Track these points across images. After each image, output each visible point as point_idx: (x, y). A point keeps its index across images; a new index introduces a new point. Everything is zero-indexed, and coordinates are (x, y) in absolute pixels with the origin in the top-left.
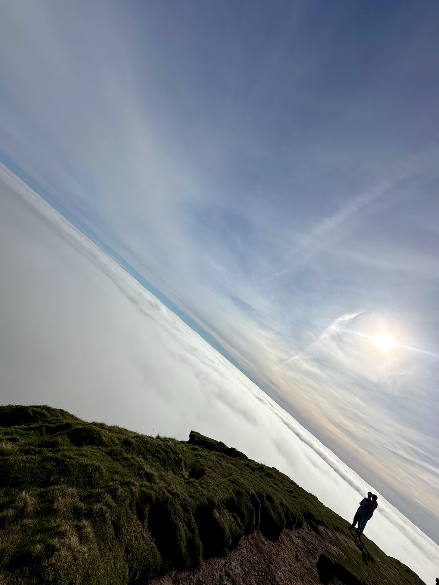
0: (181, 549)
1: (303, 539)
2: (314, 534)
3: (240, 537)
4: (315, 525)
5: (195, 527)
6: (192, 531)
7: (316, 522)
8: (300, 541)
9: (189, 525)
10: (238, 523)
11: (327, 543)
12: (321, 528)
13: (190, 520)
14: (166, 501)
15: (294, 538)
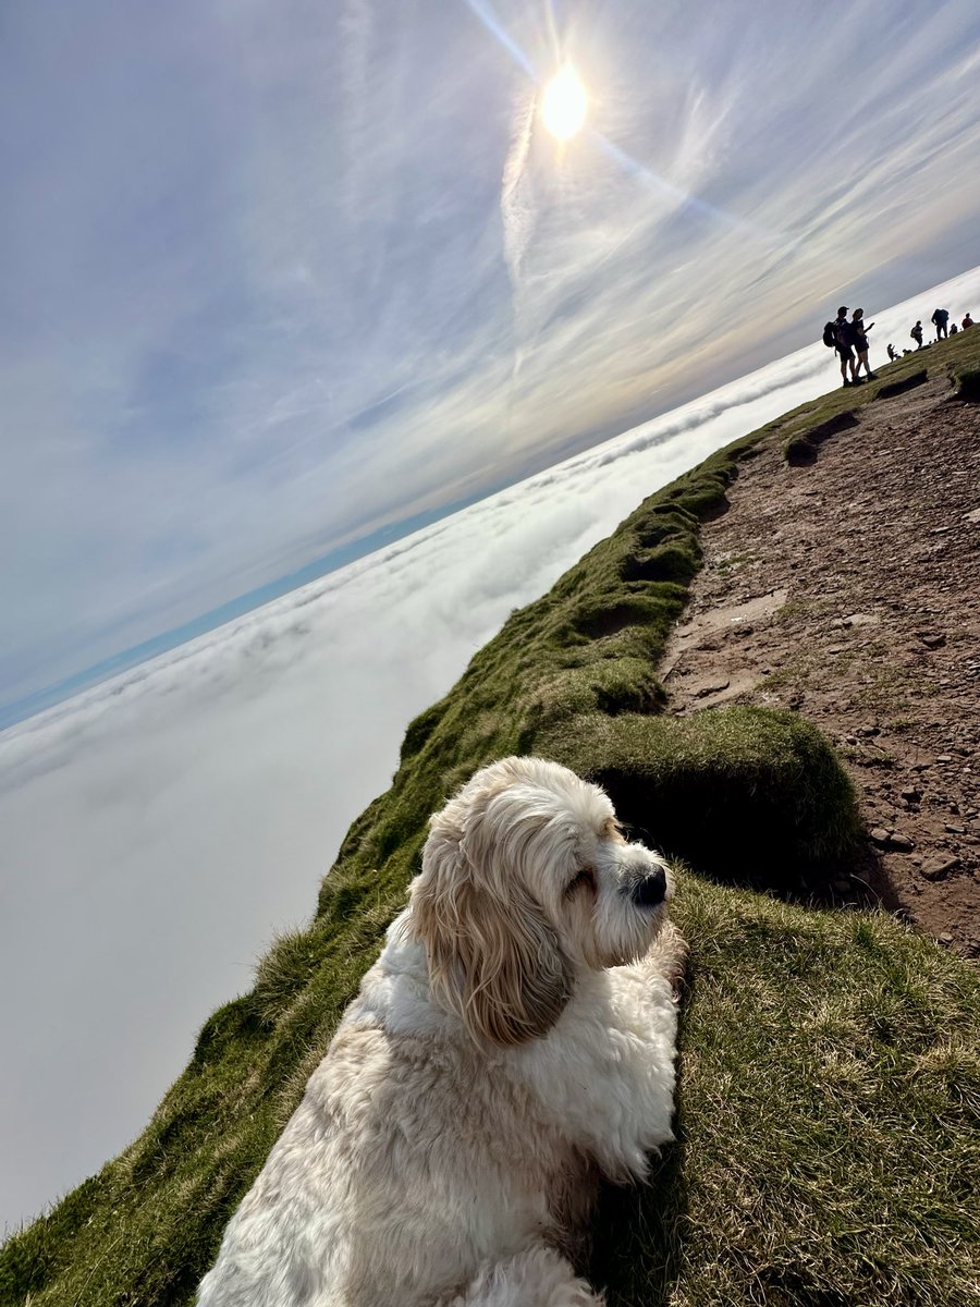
0: (656, 605)
1: (753, 474)
2: (757, 458)
3: (693, 541)
4: (748, 452)
5: (641, 583)
6: (644, 587)
7: (748, 448)
8: (752, 479)
9: (634, 590)
10: (676, 538)
11: (779, 445)
12: (759, 446)
13: (629, 588)
14: (582, 610)
15: (744, 485)
